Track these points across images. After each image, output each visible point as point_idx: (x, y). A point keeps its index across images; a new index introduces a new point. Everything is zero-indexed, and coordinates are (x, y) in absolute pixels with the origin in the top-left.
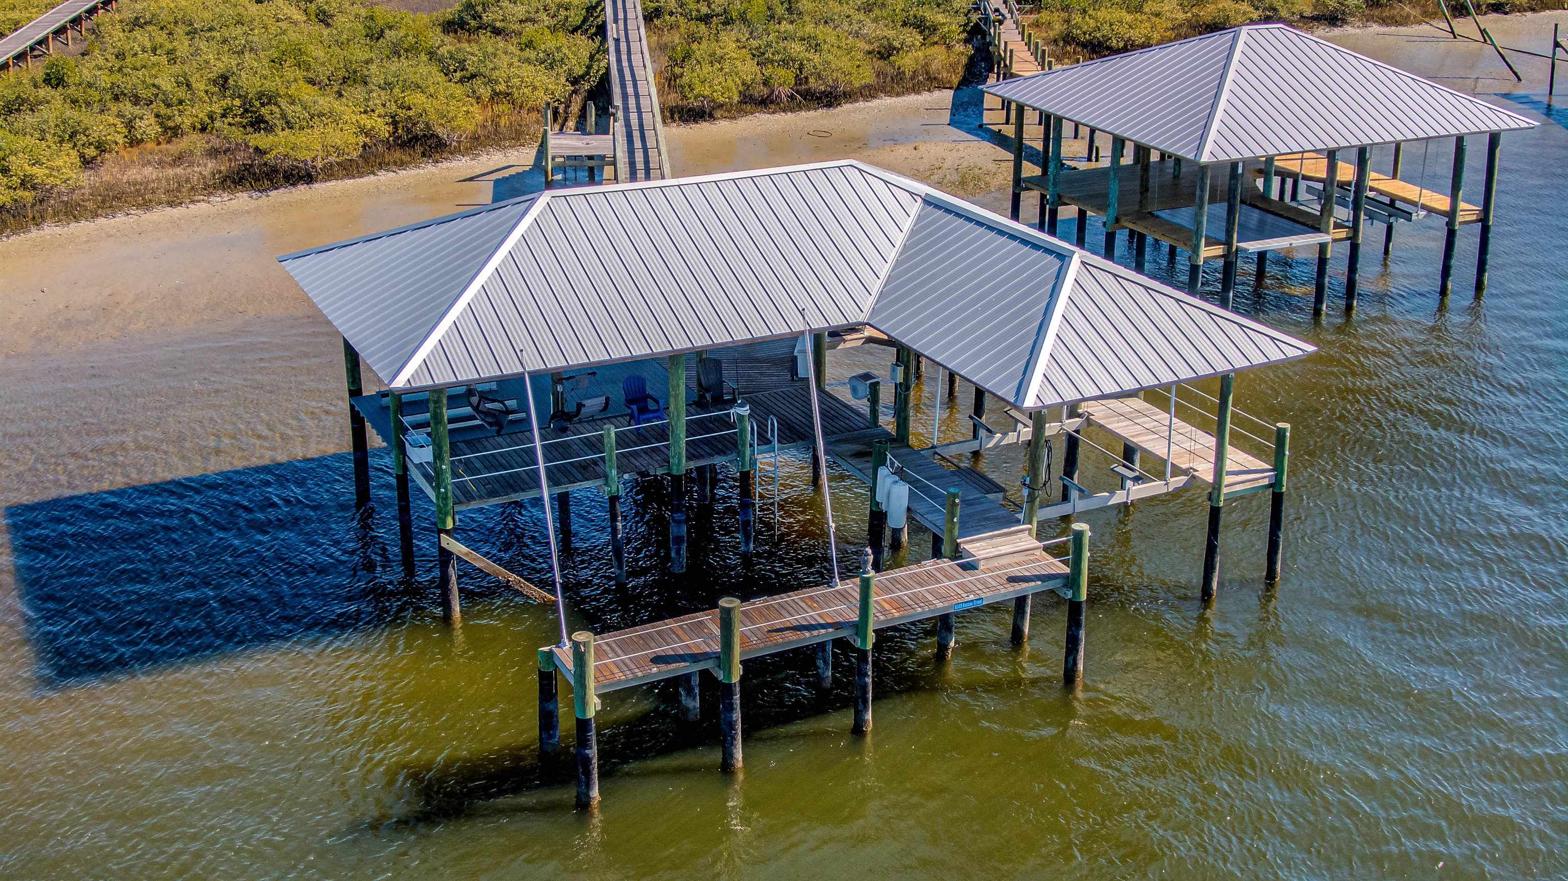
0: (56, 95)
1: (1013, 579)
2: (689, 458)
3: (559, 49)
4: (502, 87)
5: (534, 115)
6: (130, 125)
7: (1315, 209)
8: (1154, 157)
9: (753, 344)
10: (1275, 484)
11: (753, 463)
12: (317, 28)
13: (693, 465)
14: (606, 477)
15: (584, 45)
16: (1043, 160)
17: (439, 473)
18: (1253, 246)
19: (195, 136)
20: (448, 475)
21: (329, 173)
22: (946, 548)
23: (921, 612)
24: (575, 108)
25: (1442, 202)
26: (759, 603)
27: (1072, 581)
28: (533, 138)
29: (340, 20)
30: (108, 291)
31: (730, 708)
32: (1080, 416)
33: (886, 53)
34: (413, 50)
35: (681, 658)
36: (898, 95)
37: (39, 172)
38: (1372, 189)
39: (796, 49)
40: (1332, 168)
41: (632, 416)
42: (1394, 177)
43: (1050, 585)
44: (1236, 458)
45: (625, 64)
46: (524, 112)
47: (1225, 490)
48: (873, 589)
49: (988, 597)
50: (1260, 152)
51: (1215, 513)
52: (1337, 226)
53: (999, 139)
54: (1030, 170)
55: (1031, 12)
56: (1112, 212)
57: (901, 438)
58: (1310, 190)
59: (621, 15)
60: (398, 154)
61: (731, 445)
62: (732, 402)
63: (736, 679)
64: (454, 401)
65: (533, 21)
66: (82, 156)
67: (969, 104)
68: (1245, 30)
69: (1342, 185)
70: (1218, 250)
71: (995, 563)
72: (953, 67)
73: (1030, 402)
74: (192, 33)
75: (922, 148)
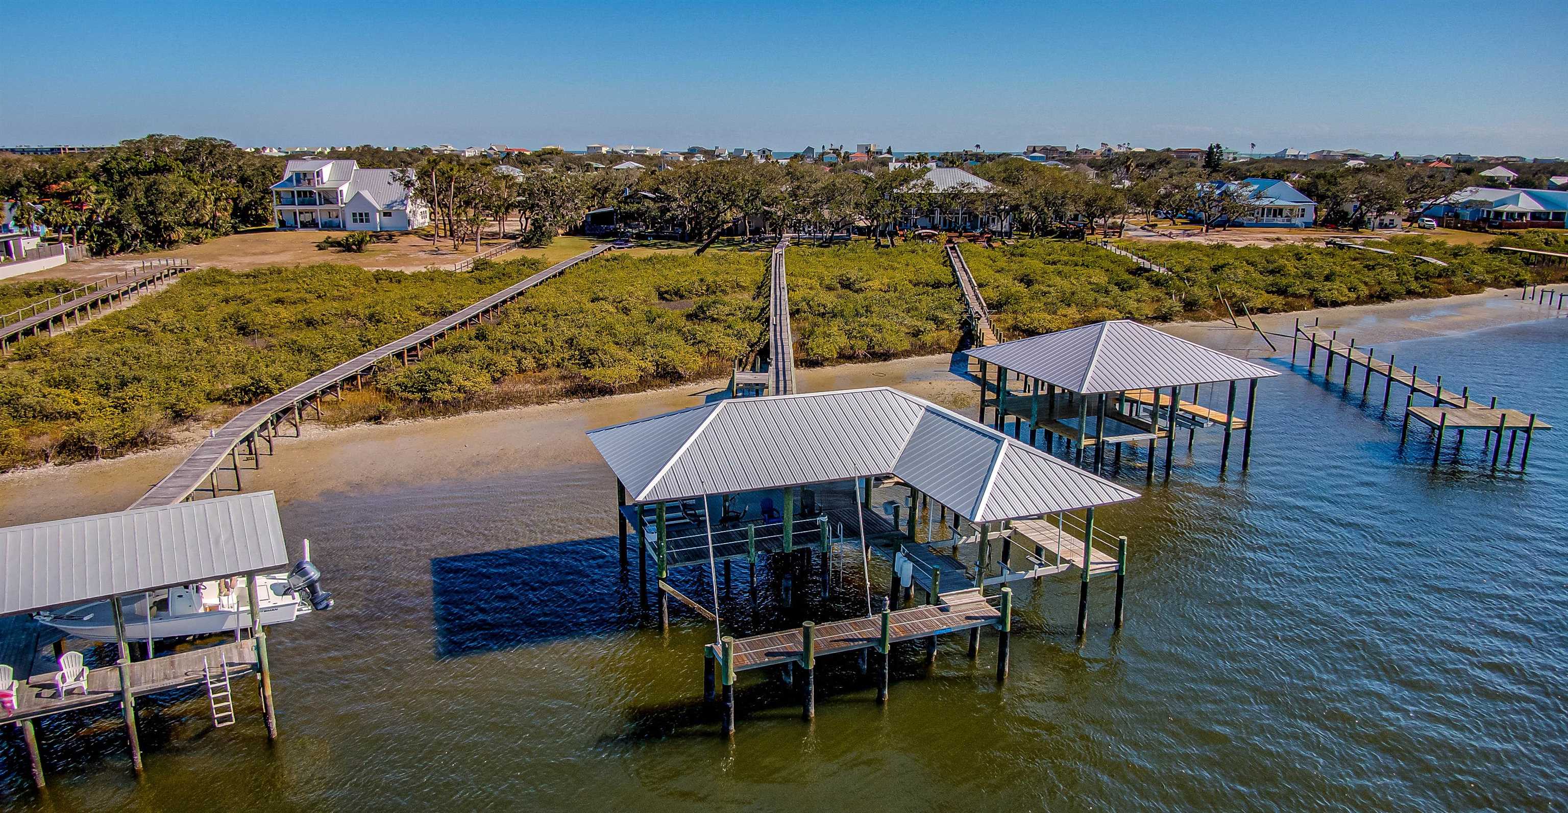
0: (481, 345)
1: (968, 618)
2: (793, 544)
3: (744, 329)
4: (713, 348)
5: (729, 363)
6: (519, 362)
7: (1149, 421)
8: (1058, 391)
9: (832, 483)
10: (1119, 571)
11: (829, 548)
12: (621, 316)
13: (796, 548)
14: (749, 552)
15: (758, 327)
16: (998, 390)
17: (660, 547)
18: (1112, 440)
19: (553, 369)
20: (664, 549)
21: (623, 390)
22: (932, 599)
23: (916, 634)
24: (751, 360)
25: (1223, 418)
26: (826, 625)
27: (1002, 620)
28: (729, 374)
29: (634, 312)
30: (501, 447)
31: (808, 684)
32: (1010, 528)
33: (916, 333)
34: (670, 328)
35: (782, 654)
36: (922, 355)
37: (468, 384)
38: (1181, 410)
39: (870, 331)
40: (1157, 398)
41: (765, 520)
42: (1195, 403)
43: (988, 622)
44: (1096, 555)
45: (778, 337)
46: (724, 361)
47: (1090, 573)
48: (889, 619)
49: (954, 627)
50: (1115, 389)
51: (1084, 586)
52: (1160, 430)
53: (975, 379)
54: (990, 396)
55: (996, 313)
56: (1034, 419)
57: (911, 537)
58: (1145, 410)
59: (778, 313)
60: (658, 382)
61: (817, 538)
62: (818, 515)
63: (811, 667)
64: (670, 510)
65: (733, 315)
66: (493, 377)
67: (960, 361)
68: (1108, 322)
69: (1163, 407)
70: (1092, 441)
71: (959, 608)
72: (952, 341)
73: (978, 519)
74: (556, 317)
75: (934, 383)
